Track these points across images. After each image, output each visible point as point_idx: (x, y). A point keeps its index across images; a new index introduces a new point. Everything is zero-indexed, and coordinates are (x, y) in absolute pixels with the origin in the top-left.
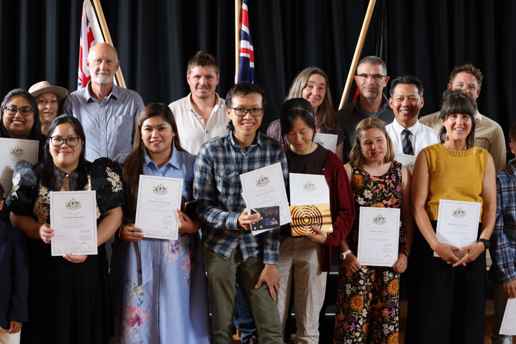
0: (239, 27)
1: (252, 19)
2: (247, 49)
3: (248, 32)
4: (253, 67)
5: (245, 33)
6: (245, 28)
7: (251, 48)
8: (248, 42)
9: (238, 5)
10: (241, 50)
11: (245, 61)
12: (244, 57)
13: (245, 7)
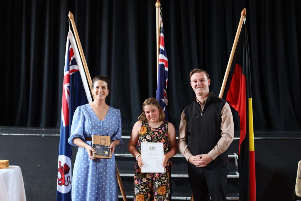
0: (158, 47)
1: (166, 41)
2: (163, 59)
3: (164, 50)
4: (168, 71)
5: (162, 50)
6: (162, 47)
7: (166, 59)
8: (164, 55)
9: (158, 34)
10: (160, 60)
11: (162, 66)
12: (161, 64)
13: (162, 35)
